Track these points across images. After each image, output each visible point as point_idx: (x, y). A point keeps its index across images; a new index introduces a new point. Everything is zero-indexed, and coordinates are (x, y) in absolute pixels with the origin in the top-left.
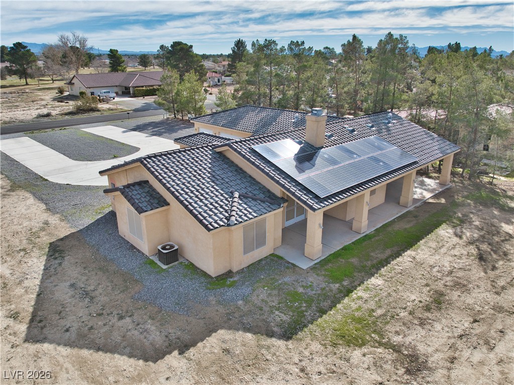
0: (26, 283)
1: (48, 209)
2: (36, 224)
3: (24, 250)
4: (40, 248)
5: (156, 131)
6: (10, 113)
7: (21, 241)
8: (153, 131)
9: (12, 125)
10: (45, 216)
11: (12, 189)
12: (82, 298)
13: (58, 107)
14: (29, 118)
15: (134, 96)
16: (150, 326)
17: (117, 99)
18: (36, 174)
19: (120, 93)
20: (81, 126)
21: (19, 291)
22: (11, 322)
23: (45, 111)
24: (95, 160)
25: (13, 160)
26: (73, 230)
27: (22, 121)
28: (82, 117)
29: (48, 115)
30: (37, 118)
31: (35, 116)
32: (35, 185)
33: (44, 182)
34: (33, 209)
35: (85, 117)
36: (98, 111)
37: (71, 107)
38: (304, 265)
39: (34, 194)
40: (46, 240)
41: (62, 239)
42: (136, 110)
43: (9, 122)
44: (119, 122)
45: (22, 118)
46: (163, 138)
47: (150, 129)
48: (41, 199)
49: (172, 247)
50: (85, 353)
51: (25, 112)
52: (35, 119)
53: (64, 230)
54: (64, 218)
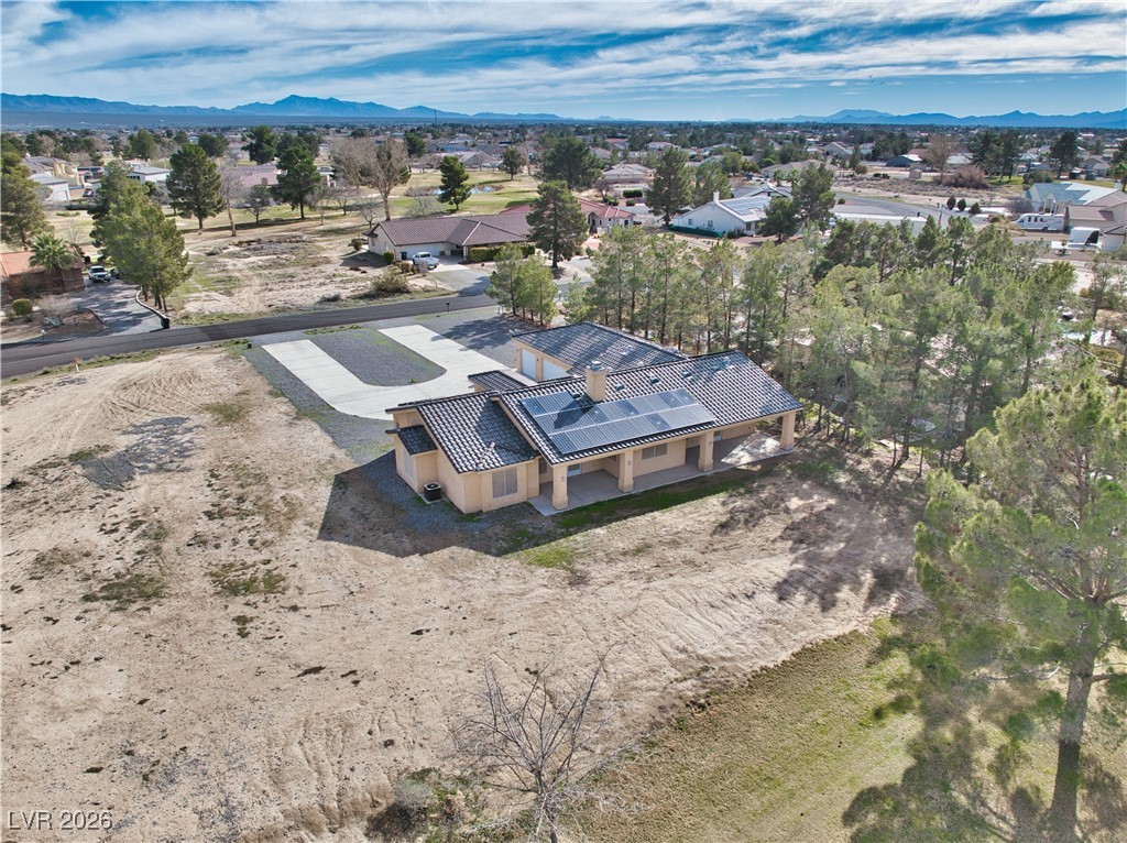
0: (317, 504)
1: (335, 443)
2: (324, 457)
3: (314, 479)
4: (328, 479)
5: (477, 340)
6: (283, 292)
7: (310, 471)
8: (473, 341)
9: (287, 314)
10: (332, 450)
11: (298, 418)
12: (359, 518)
13: (350, 281)
14: (310, 302)
15: (468, 261)
16: (405, 539)
17: (442, 268)
18: (322, 400)
19: (448, 253)
20: (376, 323)
21: (312, 509)
22: (308, 528)
23: (331, 291)
24: (389, 385)
25: (295, 378)
26: (356, 466)
27: (300, 308)
28: (384, 304)
29: (336, 299)
30: (320, 302)
31: (318, 299)
32: (321, 414)
33: (331, 412)
34: (320, 442)
35: (388, 303)
36: (408, 292)
37: (369, 282)
38: (546, 513)
39: (321, 426)
40: (332, 472)
41: (346, 473)
42: (464, 293)
43: (284, 310)
44: (432, 318)
45: (300, 302)
46: (483, 353)
47: (472, 336)
48: (328, 431)
49: (436, 486)
50: (358, 548)
51: (304, 290)
52: (318, 306)
53: (349, 464)
54: (350, 454)
